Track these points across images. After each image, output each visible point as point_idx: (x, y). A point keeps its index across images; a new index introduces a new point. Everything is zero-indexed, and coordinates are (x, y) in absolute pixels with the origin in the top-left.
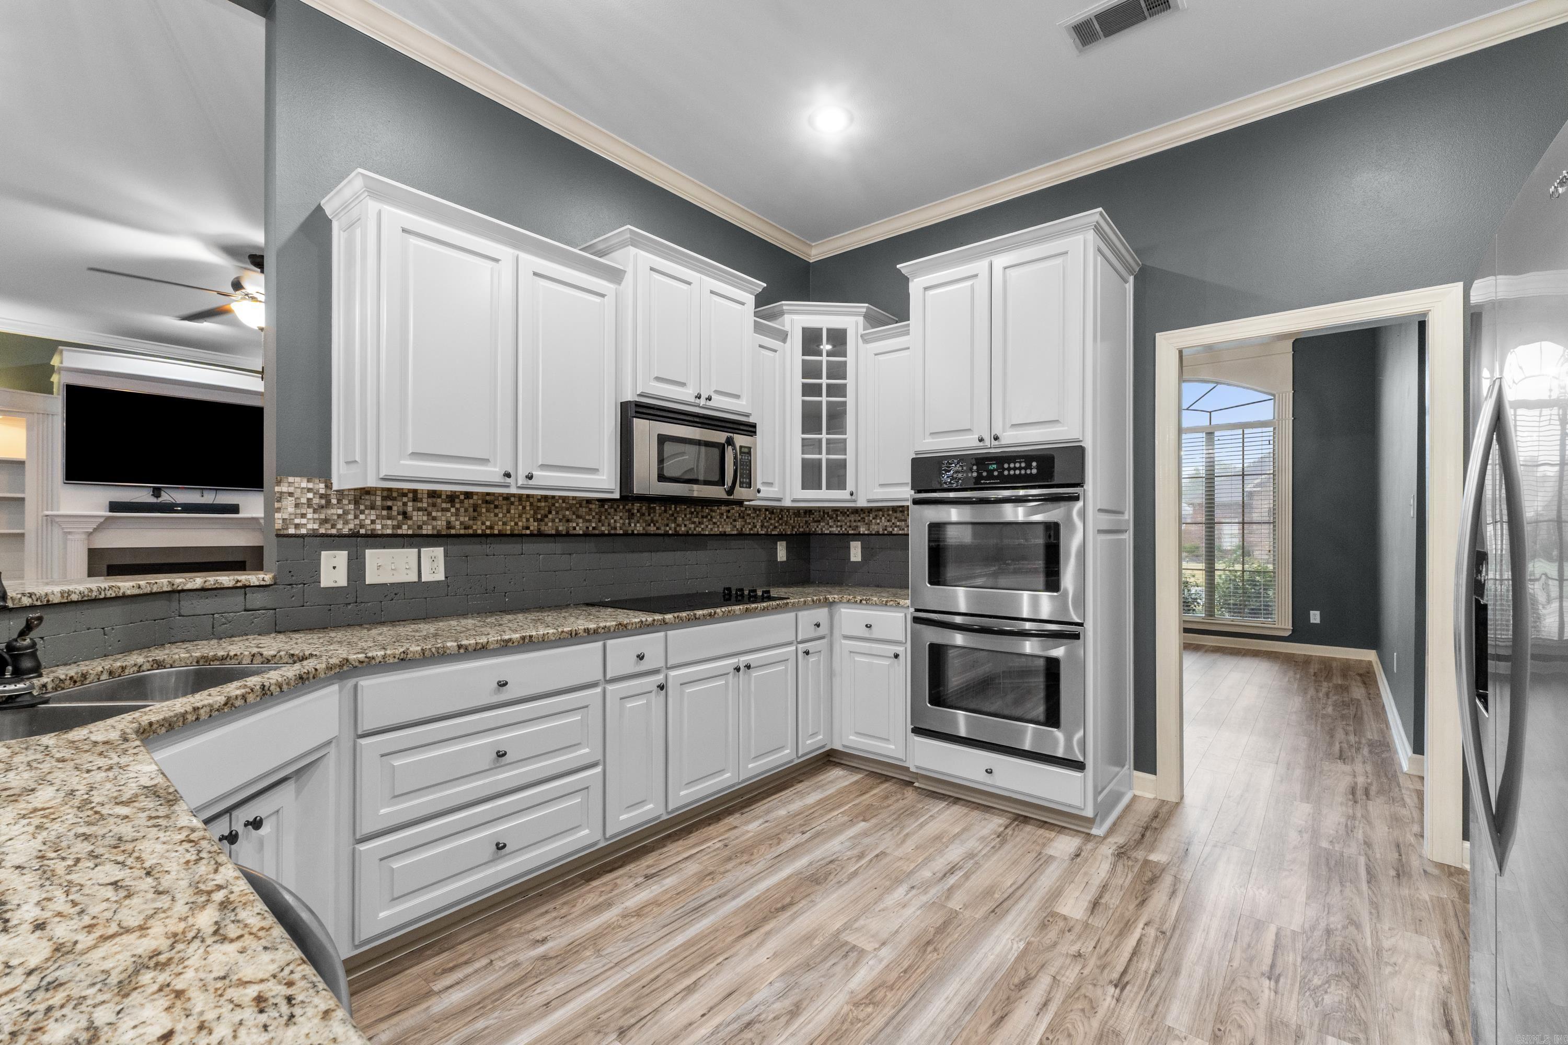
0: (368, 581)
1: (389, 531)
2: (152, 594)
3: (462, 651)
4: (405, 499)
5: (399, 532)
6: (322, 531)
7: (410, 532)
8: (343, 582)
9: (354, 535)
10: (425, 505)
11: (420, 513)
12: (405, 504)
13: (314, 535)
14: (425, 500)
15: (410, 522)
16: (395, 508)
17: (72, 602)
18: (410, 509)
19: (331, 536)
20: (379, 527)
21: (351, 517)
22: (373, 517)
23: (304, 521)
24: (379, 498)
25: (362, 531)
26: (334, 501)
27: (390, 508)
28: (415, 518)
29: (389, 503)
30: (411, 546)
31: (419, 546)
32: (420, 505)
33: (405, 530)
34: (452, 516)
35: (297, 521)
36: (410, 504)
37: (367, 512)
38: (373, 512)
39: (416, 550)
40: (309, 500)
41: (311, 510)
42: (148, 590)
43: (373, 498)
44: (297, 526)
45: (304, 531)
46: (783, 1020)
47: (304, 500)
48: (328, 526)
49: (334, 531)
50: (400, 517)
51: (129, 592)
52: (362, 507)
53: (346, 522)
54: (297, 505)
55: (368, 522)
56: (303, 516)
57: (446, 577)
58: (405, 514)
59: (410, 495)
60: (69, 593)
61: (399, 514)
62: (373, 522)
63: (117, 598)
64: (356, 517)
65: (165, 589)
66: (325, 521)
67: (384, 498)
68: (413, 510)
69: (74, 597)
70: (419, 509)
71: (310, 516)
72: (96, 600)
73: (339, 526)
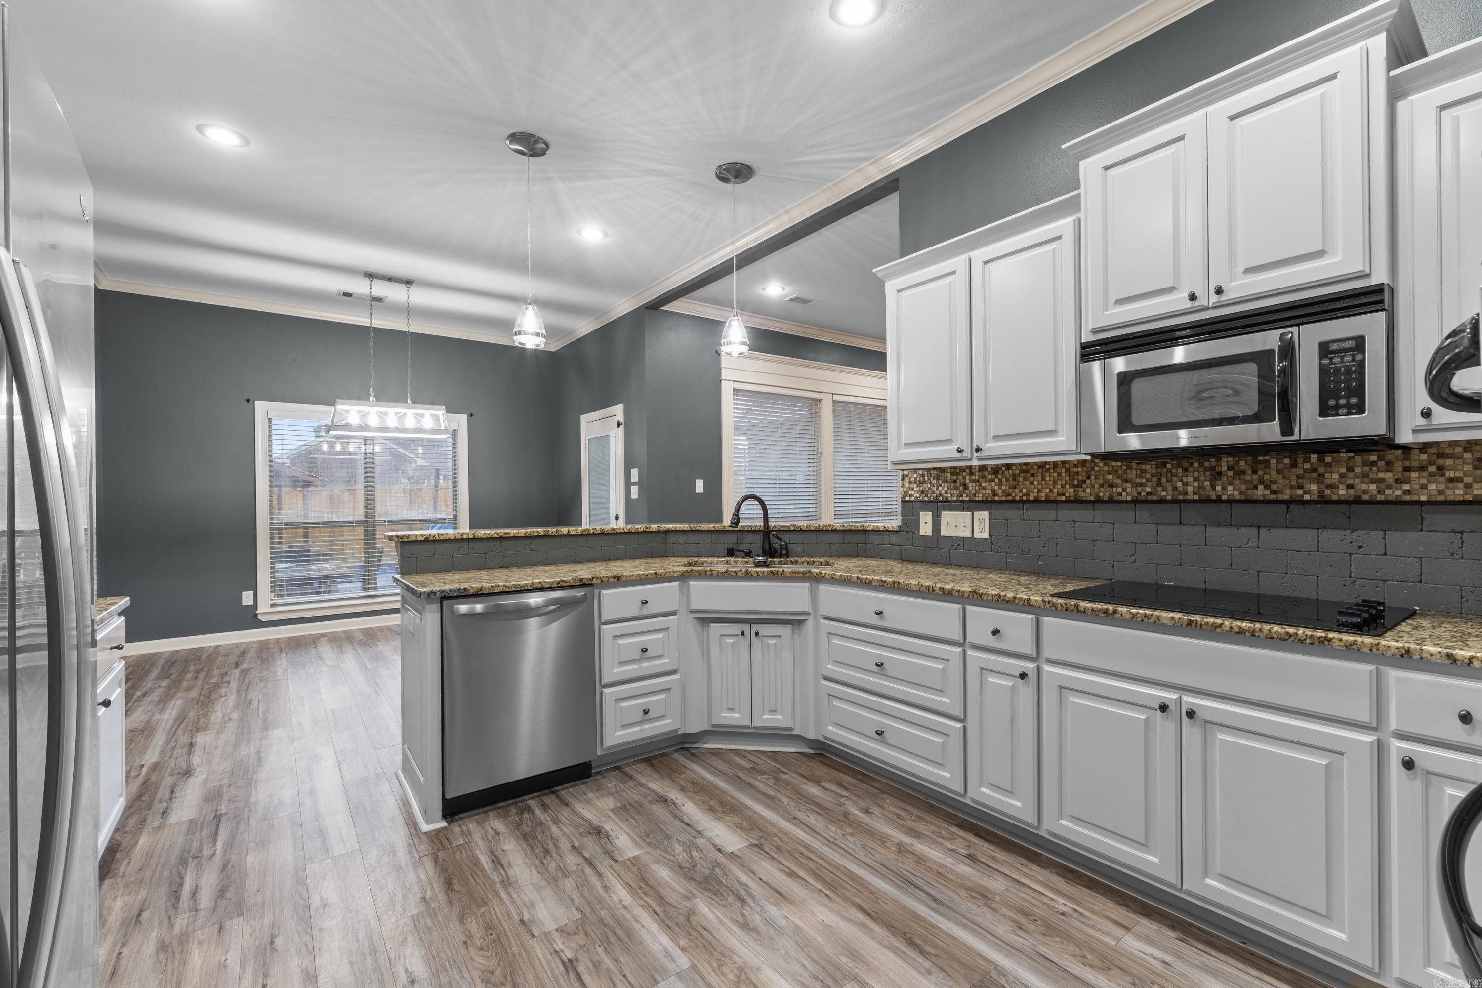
0: (942, 534)
1: (955, 499)
2: (851, 530)
3: (859, 581)
4: (964, 474)
5: (961, 499)
6: (921, 498)
7: (967, 499)
8: (930, 533)
9: (936, 501)
10: (977, 478)
11: (974, 484)
12: (964, 478)
13: (917, 501)
14: (977, 474)
15: (967, 491)
16: (958, 481)
17: (811, 530)
18: (967, 481)
19: (925, 502)
20: (949, 495)
21: (934, 488)
22: (946, 489)
23: (913, 492)
24: (949, 474)
25: (941, 498)
26: (926, 478)
27: (955, 481)
28: (970, 488)
29: (955, 478)
30: (968, 510)
31: (972, 510)
32: (973, 477)
33: (964, 498)
34: (996, 485)
35: (910, 492)
36: (967, 477)
37: (943, 484)
38: (946, 485)
39: (970, 513)
40: (915, 479)
41: (916, 485)
42: (849, 528)
43: (946, 474)
44: (911, 495)
45: (913, 499)
46: (740, 919)
47: (913, 479)
48: (924, 495)
49: (926, 499)
50: (961, 488)
51: (838, 528)
52: (940, 481)
53: (933, 492)
54: (910, 482)
55: (943, 492)
56: (913, 489)
57: (990, 536)
58: (965, 486)
59: (968, 470)
60: (810, 526)
61: (961, 485)
62: (946, 492)
63: (832, 530)
64: (937, 489)
65: (859, 528)
66: (923, 492)
67: (952, 474)
68: (970, 482)
69: (812, 528)
70: (974, 481)
71: (915, 489)
72: (822, 530)
73: (929, 495)
